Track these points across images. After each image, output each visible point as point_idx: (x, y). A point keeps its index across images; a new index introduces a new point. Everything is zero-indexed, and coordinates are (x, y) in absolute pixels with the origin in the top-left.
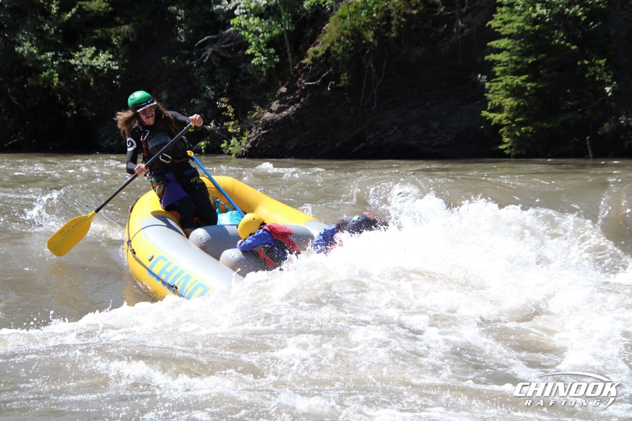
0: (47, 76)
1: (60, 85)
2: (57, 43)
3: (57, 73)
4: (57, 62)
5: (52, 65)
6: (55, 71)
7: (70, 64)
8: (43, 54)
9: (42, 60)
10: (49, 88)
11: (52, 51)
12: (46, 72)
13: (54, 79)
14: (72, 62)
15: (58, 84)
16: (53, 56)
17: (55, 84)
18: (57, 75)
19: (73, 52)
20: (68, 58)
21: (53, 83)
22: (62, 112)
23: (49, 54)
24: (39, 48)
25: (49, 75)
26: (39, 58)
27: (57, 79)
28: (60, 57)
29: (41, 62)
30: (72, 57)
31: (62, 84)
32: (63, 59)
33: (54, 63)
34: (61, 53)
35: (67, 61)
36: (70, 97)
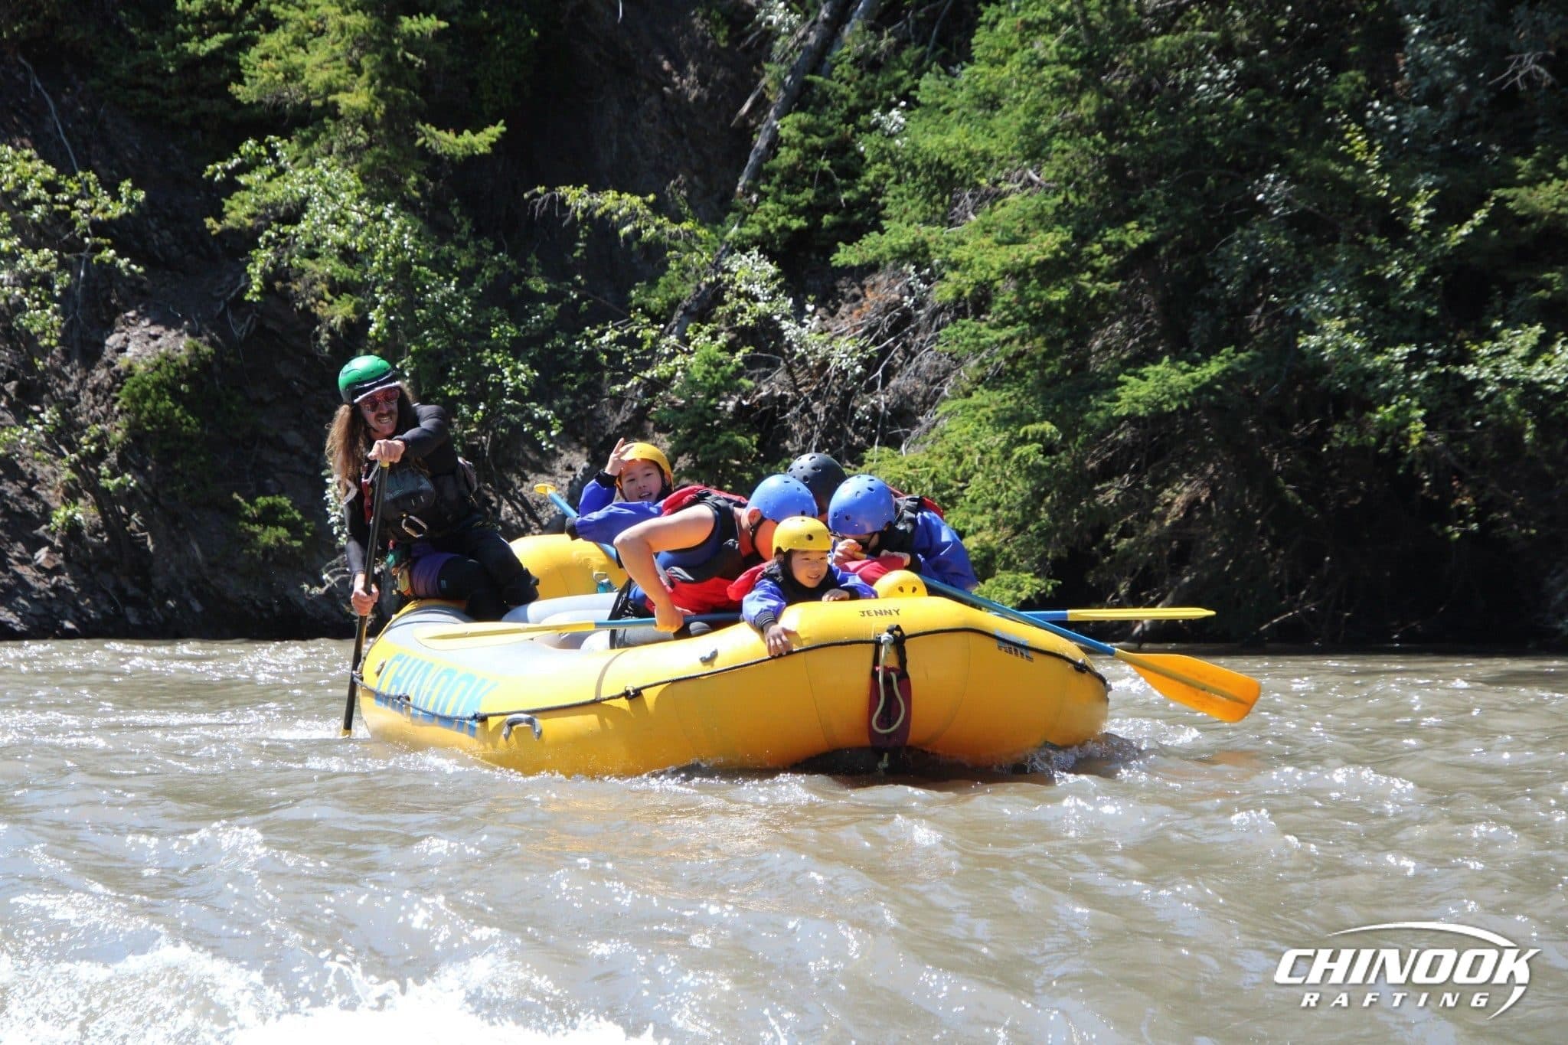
0: (1389, 417)
1: (1431, 443)
2: (1425, 316)
3: (1419, 407)
4: (1424, 375)
5: (1408, 385)
6: (1415, 403)
7: (1463, 378)
8: (1381, 352)
9: (1376, 368)
10: (1397, 454)
11: (1407, 342)
12: (1388, 405)
13: (1412, 427)
14: (1469, 371)
15: (1423, 441)
16: (1410, 354)
17: (1415, 442)
18: (1422, 413)
19: (1474, 342)
20: (1457, 363)
21: (1406, 440)
22: (1434, 526)
23: (1400, 352)
24: (1370, 333)
25: (1395, 414)
26: (1369, 366)
27: (1422, 425)
28: (1431, 357)
29: (1372, 376)
30: (1466, 358)
31: (1437, 440)
32: (1441, 365)
33: (1414, 377)
34: (1435, 347)
35: (1453, 369)
36: (1459, 479)
